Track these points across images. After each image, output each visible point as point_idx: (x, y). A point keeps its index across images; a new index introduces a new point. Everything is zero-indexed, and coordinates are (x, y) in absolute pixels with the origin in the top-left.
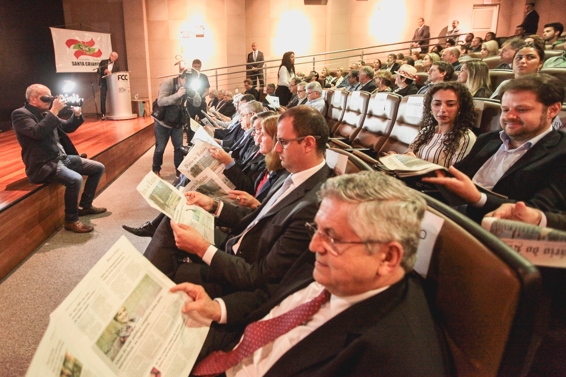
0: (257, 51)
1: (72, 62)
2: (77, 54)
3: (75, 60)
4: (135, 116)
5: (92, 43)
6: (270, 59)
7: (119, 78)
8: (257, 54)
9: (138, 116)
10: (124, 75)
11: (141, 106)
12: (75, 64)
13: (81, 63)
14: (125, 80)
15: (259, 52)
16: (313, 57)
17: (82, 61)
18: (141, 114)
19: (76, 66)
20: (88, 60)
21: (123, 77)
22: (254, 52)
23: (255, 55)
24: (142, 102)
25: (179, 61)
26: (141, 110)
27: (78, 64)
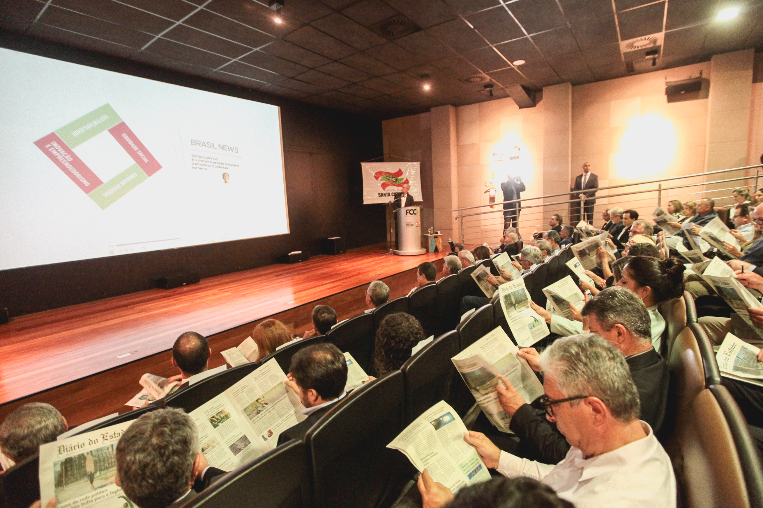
0: (589, 174)
1: (379, 194)
2: (384, 186)
3: (381, 191)
4: (424, 251)
5: (400, 173)
6: (607, 186)
7: (407, 213)
8: (588, 177)
9: (428, 251)
10: (412, 210)
11: (432, 241)
12: (381, 195)
13: (387, 193)
14: (414, 215)
15: (592, 175)
16: (659, 183)
17: (388, 192)
18: (432, 249)
19: (382, 197)
20: (394, 190)
21: (411, 212)
22: (584, 174)
23: (584, 180)
24: (433, 237)
25: (488, 188)
26: (432, 245)
27: (385, 195)
